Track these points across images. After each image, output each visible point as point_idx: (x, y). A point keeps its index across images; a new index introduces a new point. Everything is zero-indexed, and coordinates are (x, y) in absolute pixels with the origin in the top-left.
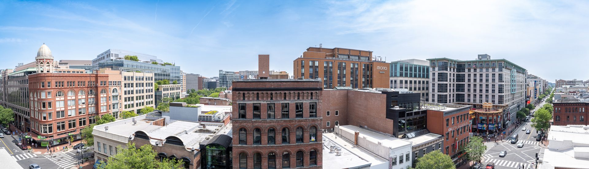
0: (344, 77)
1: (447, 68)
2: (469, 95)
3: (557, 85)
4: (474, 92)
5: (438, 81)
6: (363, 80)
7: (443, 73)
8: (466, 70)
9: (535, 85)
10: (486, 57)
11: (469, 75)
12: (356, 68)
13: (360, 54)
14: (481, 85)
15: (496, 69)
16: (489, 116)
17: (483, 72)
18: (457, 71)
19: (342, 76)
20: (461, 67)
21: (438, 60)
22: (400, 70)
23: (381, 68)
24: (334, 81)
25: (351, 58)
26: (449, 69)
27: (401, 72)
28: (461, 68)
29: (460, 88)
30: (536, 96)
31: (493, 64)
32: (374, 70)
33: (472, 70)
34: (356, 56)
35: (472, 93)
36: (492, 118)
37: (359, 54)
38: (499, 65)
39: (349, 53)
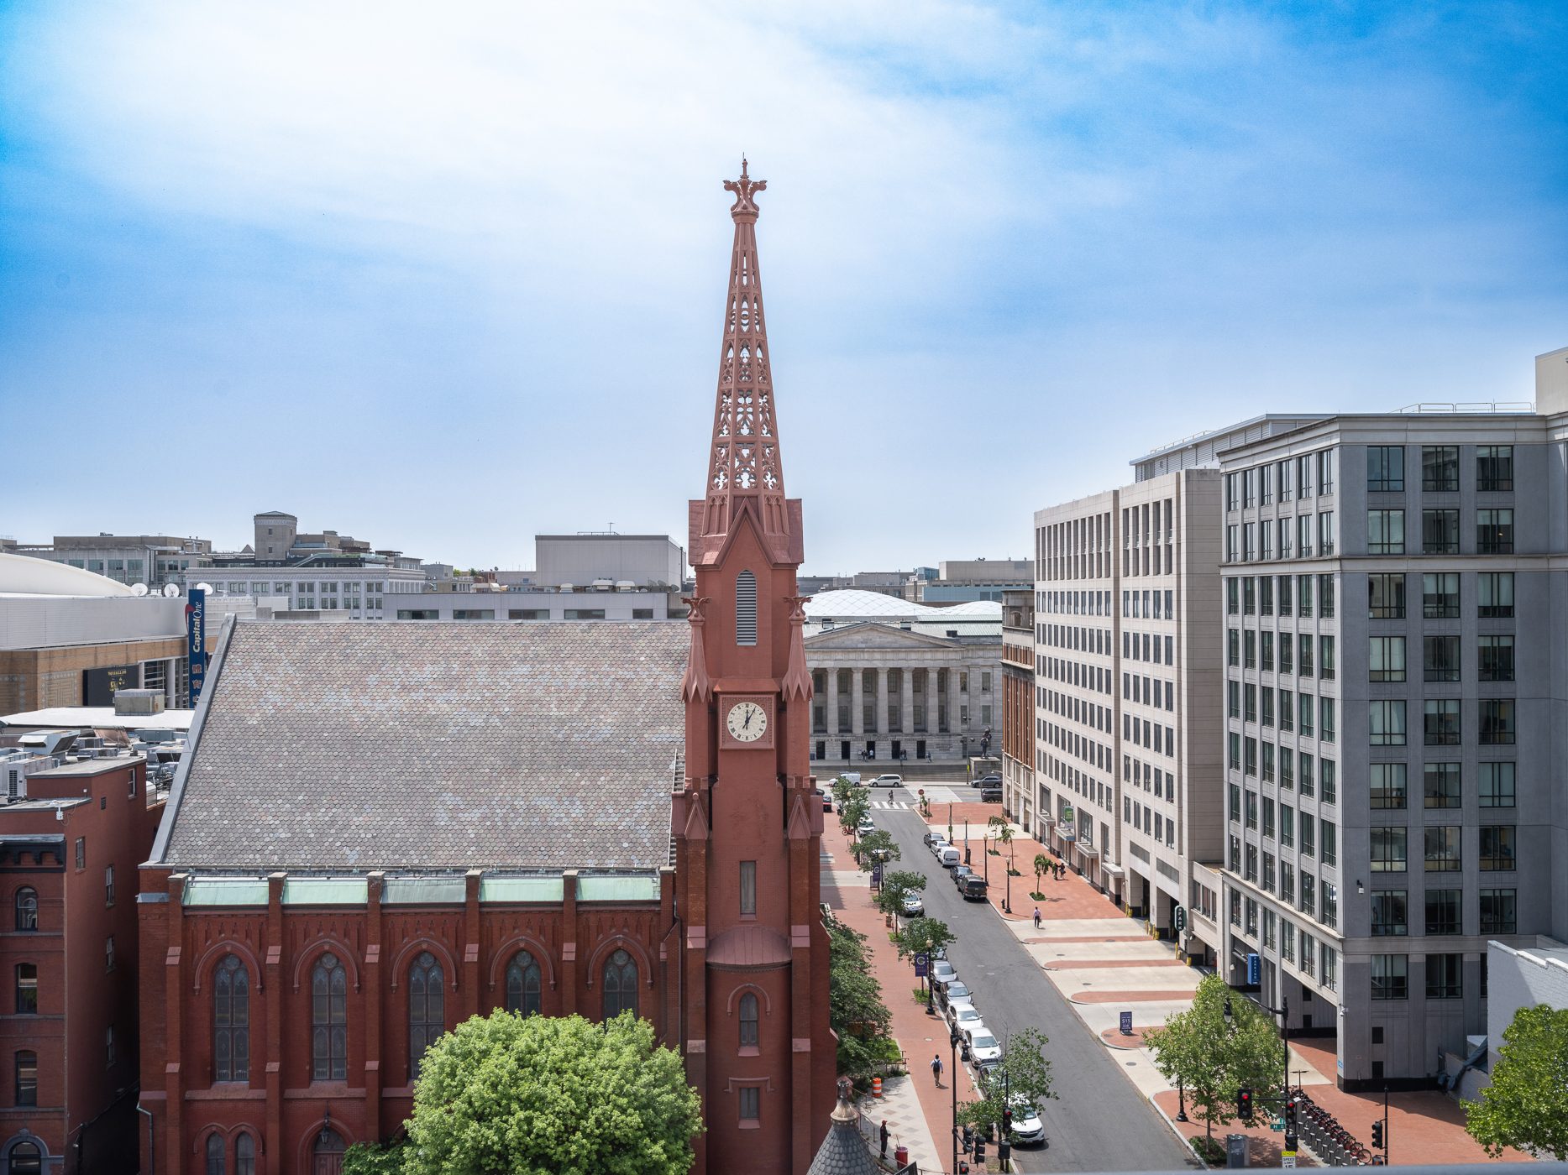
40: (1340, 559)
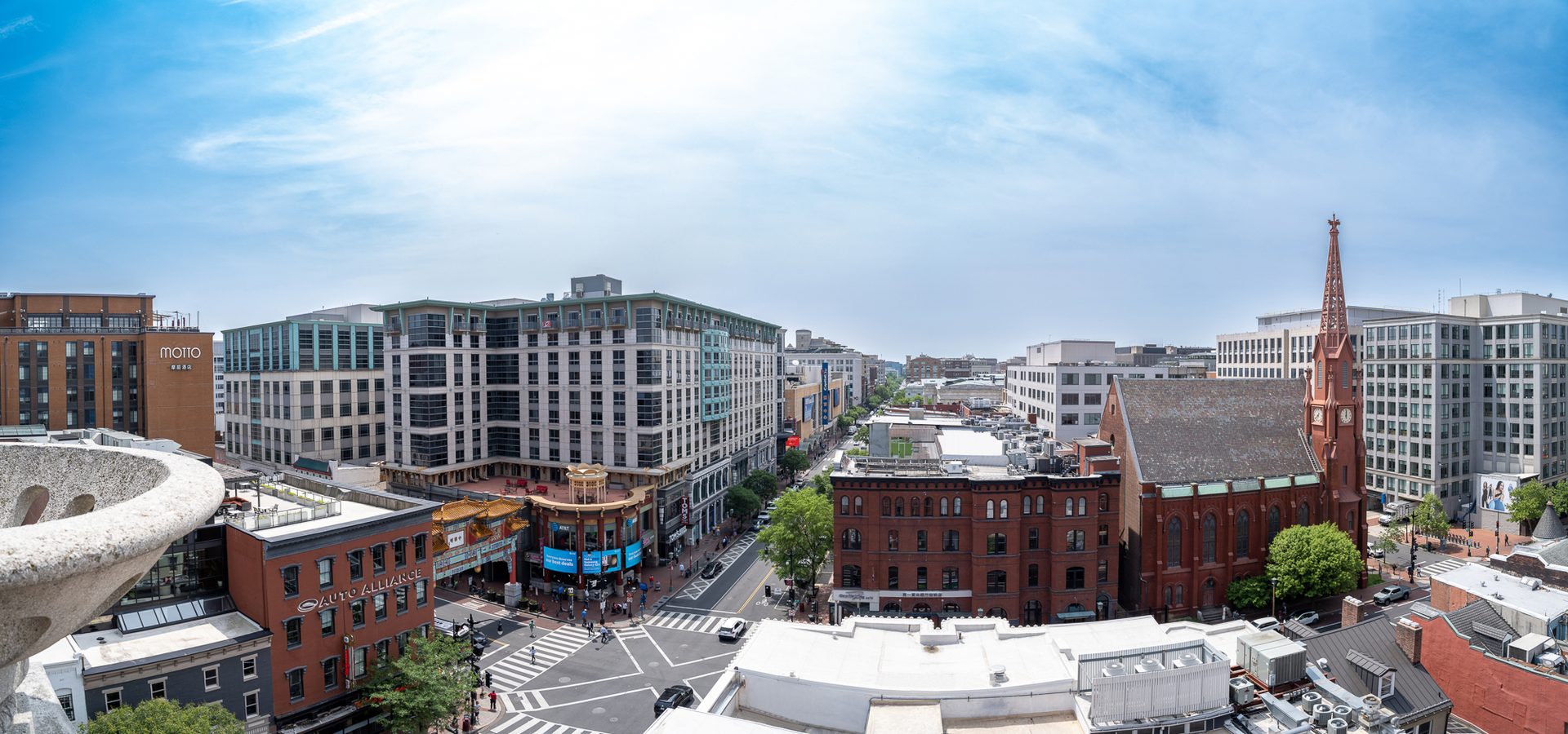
0: (40, 391)
1: (443, 337)
2: (534, 433)
3: (912, 374)
4: (550, 421)
5: (412, 385)
6: (116, 396)
7: (424, 356)
8: (523, 340)
9: (823, 378)
10: (601, 287)
11: (533, 358)
12: (87, 358)
13: (105, 306)
14: (574, 396)
15: (626, 331)
16: (586, 523)
17: (582, 346)
18: (488, 346)
19: (34, 388)
20: (504, 327)
21: (407, 308)
22: (301, 347)
23: (177, 352)
24: (6, 404)
25: (72, 322)
26: (449, 339)
27: (307, 352)
28: (504, 333)
29: (502, 405)
30: (827, 414)
31: (618, 313)
32: (150, 360)
33: (543, 339)
34: (90, 317)
35: (543, 426)
36: (596, 530)
37: (103, 307)
38: (638, 318)
39: (65, 308)
40: (1436, 360)
